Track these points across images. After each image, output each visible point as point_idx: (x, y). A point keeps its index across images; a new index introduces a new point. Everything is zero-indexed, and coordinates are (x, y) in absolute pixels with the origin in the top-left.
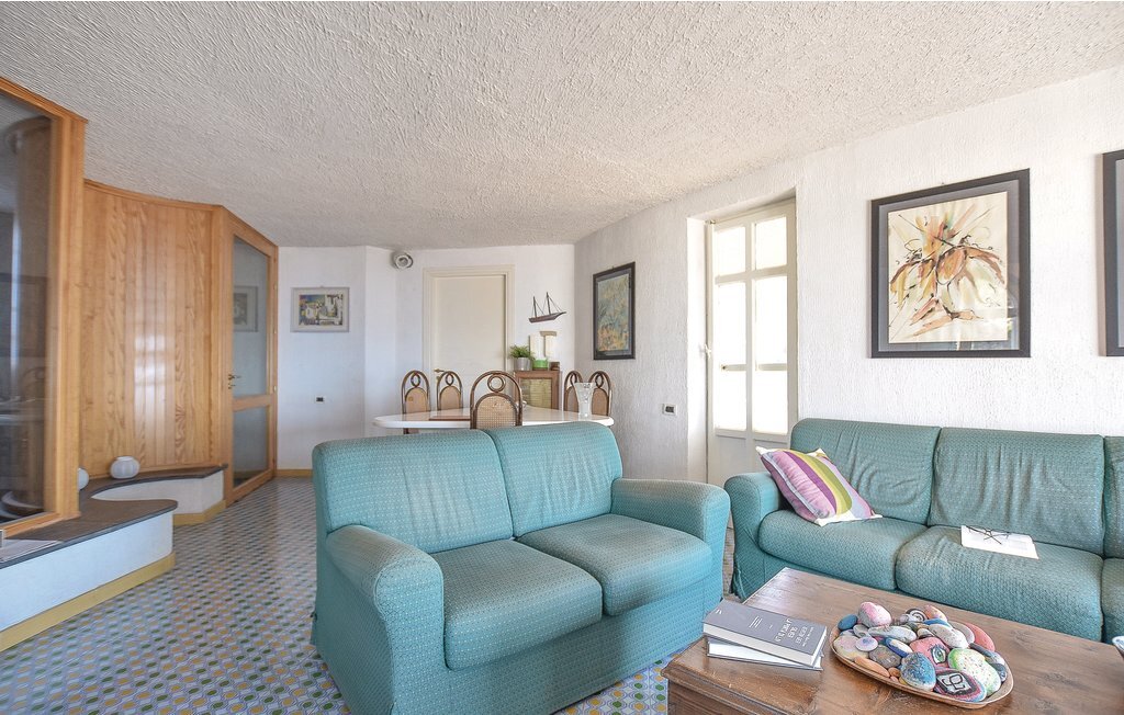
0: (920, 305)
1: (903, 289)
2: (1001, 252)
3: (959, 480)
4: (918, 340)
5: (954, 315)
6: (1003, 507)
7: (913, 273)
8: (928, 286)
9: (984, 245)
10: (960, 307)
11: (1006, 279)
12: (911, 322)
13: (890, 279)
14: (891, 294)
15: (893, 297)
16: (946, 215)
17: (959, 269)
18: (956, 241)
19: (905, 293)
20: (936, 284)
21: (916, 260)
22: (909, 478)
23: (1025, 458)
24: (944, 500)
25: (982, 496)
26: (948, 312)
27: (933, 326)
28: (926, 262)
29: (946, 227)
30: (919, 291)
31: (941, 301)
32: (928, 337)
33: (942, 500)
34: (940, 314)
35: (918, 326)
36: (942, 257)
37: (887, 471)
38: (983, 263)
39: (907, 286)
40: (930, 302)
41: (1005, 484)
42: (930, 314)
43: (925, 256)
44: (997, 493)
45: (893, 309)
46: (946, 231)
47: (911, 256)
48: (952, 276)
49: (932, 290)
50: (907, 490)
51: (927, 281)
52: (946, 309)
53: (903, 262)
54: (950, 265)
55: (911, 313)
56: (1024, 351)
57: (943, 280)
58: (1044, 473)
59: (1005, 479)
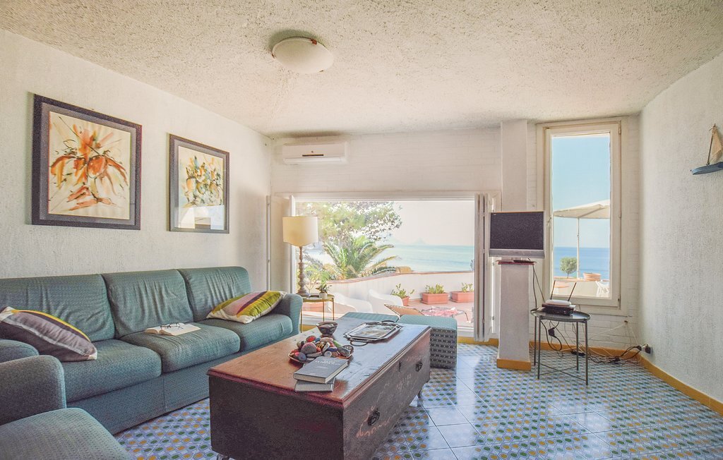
0: (75, 189)
1: (62, 175)
2: (127, 166)
3: (128, 305)
4: (72, 213)
5: (99, 200)
6: (154, 313)
7: (70, 165)
8: (81, 177)
9: (117, 160)
10: (102, 195)
11: (129, 184)
12: (67, 200)
13: (51, 164)
14: (51, 176)
15: (53, 179)
16: (95, 133)
17: (102, 170)
18: (101, 151)
19: (63, 177)
20: (86, 176)
21: (72, 155)
22: (97, 311)
23: (157, 284)
24: (123, 319)
25: (143, 311)
26: (95, 197)
27: (84, 205)
28: (79, 159)
29: (94, 140)
30: (74, 178)
31: (90, 189)
32: (81, 212)
33: (122, 319)
34: (88, 198)
35: (73, 203)
36: (91, 159)
37: (78, 310)
38: (116, 171)
39: (65, 173)
40: (82, 188)
41: (152, 301)
42: (82, 197)
43: (79, 154)
44: (149, 307)
45: (53, 188)
46: (94, 143)
47: (68, 151)
48: (98, 174)
49: (83, 180)
50: (97, 320)
51: (80, 172)
52: (93, 195)
53: (62, 154)
54: (96, 166)
55: (68, 194)
56: (136, 225)
57: (91, 174)
58: (166, 291)
59: (151, 298)
